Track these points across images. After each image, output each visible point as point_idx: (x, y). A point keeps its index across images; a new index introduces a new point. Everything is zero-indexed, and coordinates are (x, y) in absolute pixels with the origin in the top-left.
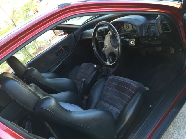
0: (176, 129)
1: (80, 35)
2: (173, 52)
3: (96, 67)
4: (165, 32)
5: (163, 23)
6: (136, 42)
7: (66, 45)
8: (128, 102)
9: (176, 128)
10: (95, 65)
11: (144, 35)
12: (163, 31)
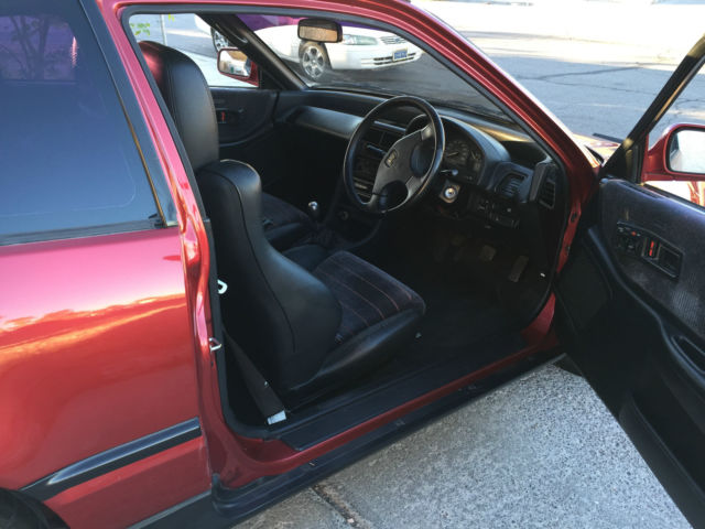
0: (445, 452)
1: (292, 111)
2: (516, 280)
3: (314, 208)
4: (542, 202)
5: (549, 180)
6: (459, 197)
7: (240, 111)
8: (372, 323)
9: (446, 449)
10: (316, 203)
11: (489, 187)
12: (539, 197)
